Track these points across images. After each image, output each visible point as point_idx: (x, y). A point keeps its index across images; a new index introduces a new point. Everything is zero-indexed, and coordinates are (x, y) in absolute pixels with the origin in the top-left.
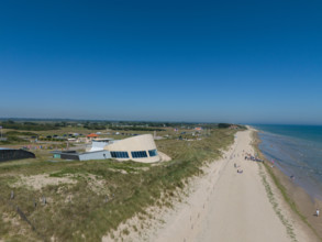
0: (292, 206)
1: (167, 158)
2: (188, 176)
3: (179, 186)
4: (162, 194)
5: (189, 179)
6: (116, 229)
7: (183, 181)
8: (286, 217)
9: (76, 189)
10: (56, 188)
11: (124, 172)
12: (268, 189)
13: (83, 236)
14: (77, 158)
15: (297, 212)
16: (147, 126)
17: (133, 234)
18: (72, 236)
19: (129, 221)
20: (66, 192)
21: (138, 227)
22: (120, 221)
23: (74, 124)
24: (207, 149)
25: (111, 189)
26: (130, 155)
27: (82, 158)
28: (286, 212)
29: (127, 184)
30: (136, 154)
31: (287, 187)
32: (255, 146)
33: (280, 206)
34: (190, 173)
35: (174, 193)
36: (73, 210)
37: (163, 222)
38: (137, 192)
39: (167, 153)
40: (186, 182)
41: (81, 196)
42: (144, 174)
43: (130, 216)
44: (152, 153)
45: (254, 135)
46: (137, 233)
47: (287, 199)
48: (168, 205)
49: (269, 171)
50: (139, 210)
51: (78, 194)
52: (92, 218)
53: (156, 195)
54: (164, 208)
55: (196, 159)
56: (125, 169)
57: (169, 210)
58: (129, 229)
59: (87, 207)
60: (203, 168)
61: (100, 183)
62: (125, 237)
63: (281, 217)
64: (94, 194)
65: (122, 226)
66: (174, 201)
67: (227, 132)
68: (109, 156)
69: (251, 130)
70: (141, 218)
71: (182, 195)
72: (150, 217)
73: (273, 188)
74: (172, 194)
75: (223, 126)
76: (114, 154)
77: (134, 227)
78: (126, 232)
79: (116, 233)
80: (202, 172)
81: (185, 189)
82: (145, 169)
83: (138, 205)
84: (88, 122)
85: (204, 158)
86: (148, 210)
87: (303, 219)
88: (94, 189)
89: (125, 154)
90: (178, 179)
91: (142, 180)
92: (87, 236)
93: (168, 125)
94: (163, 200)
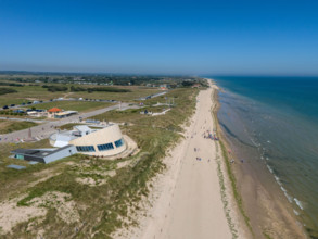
1: (132, 145)
3: (144, 194)
4: (129, 209)
5: (154, 179)
7: (148, 185)
10: (26, 225)
11: (92, 181)
15: (242, 212)
16: (111, 85)
20: (37, 228)
25: (80, 212)
26: (96, 149)
30: (102, 147)
33: (229, 206)
35: (140, 205)
40: (151, 186)
44: (118, 143)
47: (236, 195)
48: (135, 223)
53: (124, 213)
54: (131, 228)
56: (92, 176)
57: (135, 229)
61: (69, 205)
63: (229, 220)
64: (64, 223)
66: (140, 217)
71: (147, 207)
74: (137, 208)
76: (80, 149)
81: (150, 195)
89: (91, 148)
91: (110, 192)
94: (130, 219)
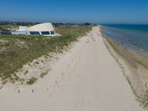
0: (118, 52)
1: (59, 35)
2: (70, 41)
3: (66, 45)
4: (57, 48)
6: (32, 62)
7: (68, 43)
8: (115, 56)
9: (7, 45)
12: (107, 46)
13: (11, 65)
15: (119, 54)
17: (41, 64)
18: (4, 65)
19: (40, 59)
20: (1, 46)
21: (44, 61)
22: (34, 58)
23: (12, 24)
24: (79, 32)
25: (29, 45)
27: (13, 33)
28: (115, 54)
29: (38, 44)
31: (115, 45)
32: (101, 32)
33: (112, 52)
34: (72, 41)
35: (64, 47)
36: (6, 54)
37: (58, 59)
38: (43, 47)
40: (70, 44)
41: (11, 48)
42: (48, 40)
43: (40, 56)
45: (101, 28)
46: (43, 64)
47: (115, 49)
48: (60, 52)
49: (107, 40)
50: (44, 54)
51: (9, 47)
53: (54, 48)
54: (58, 53)
55: (74, 35)
56: (38, 38)
57: (61, 54)
58: (39, 62)
59: (14, 52)
62: (36, 65)
63: (113, 56)
64: (19, 47)
65: (35, 61)
66: (63, 51)
67: (89, 26)
68: (29, 34)
70: (46, 57)
71: (67, 49)
72: (51, 57)
73: (109, 46)
74: (62, 48)
75: (87, 24)
76: (32, 33)
78: (37, 63)
79: (31, 64)
80: (77, 40)
81: (69, 46)
82: (48, 38)
83: (44, 52)
84: (19, 23)
85: (78, 35)
86: (50, 54)
87: (122, 56)
88: (19, 45)
89: (37, 33)
91: (46, 42)
92: (14, 65)
94: (58, 50)
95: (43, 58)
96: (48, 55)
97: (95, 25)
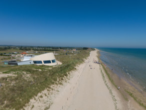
0: (112, 81)
1: (60, 63)
3: (65, 75)
4: (58, 79)
5: (70, 72)
6: (37, 96)
7: (67, 73)
8: (109, 86)
9: (16, 79)
10: (6, 79)
11: (40, 70)
12: (103, 75)
13: (21, 100)
14: (17, 64)
16: (51, 49)
17: (44, 97)
18: (15, 100)
19: (43, 92)
20: (12, 80)
21: (47, 94)
22: (38, 92)
23: (15, 48)
24: (78, 59)
25: (34, 78)
26: (43, 62)
27: (19, 64)
28: (109, 84)
29: (42, 76)
30: (45, 62)
31: (110, 74)
32: (98, 57)
33: (107, 82)
34: (71, 70)
35: (63, 78)
36: (15, 88)
37: (58, 91)
38: (46, 79)
39: (60, 61)
40: (69, 74)
41: (19, 82)
42: (50, 71)
43: (43, 90)
44: (53, 61)
45: (98, 52)
46: (46, 97)
47: (110, 79)
48: (61, 84)
49: (104, 68)
50: (47, 87)
51: (17, 81)
52: (25, 92)
53: (55, 80)
54: (59, 85)
55: (73, 63)
56: (41, 69)
57: (61, 86)
58: (43, 95)
59: (22, 87)
60: (76, 67)
61: (28, 75)
62: (41, 99)
63: (108, 86)
64: (25, 81)
65: (39, 94)
66: (63, 82)
67: (87, 51)
68: (33, 63)
69: (97, 50)
70: (48, 90)
71: (67, 79)
72: (53, 89)
73: (105, 74)
74: (62, 79)
75: (85, 48)
76: (35, 62)
77: (45, 94)
78: (41, 97)
79: (36, 98)
80: (76, 69)
81: (68, 77)
82: (50, 68)
83: (47, 85)
84: (22, 47)
85: (77, 63)
86: (51, 87)
87: (116, 86)
88: (26, 78)
89: (40, 62)
90: (65, 72)
91: (49, 74)
92: (23, 100)
93: (61, 48)
94: (58, 82)
95: (45, 91)
96: (50, 88)
97: (93, 49)
